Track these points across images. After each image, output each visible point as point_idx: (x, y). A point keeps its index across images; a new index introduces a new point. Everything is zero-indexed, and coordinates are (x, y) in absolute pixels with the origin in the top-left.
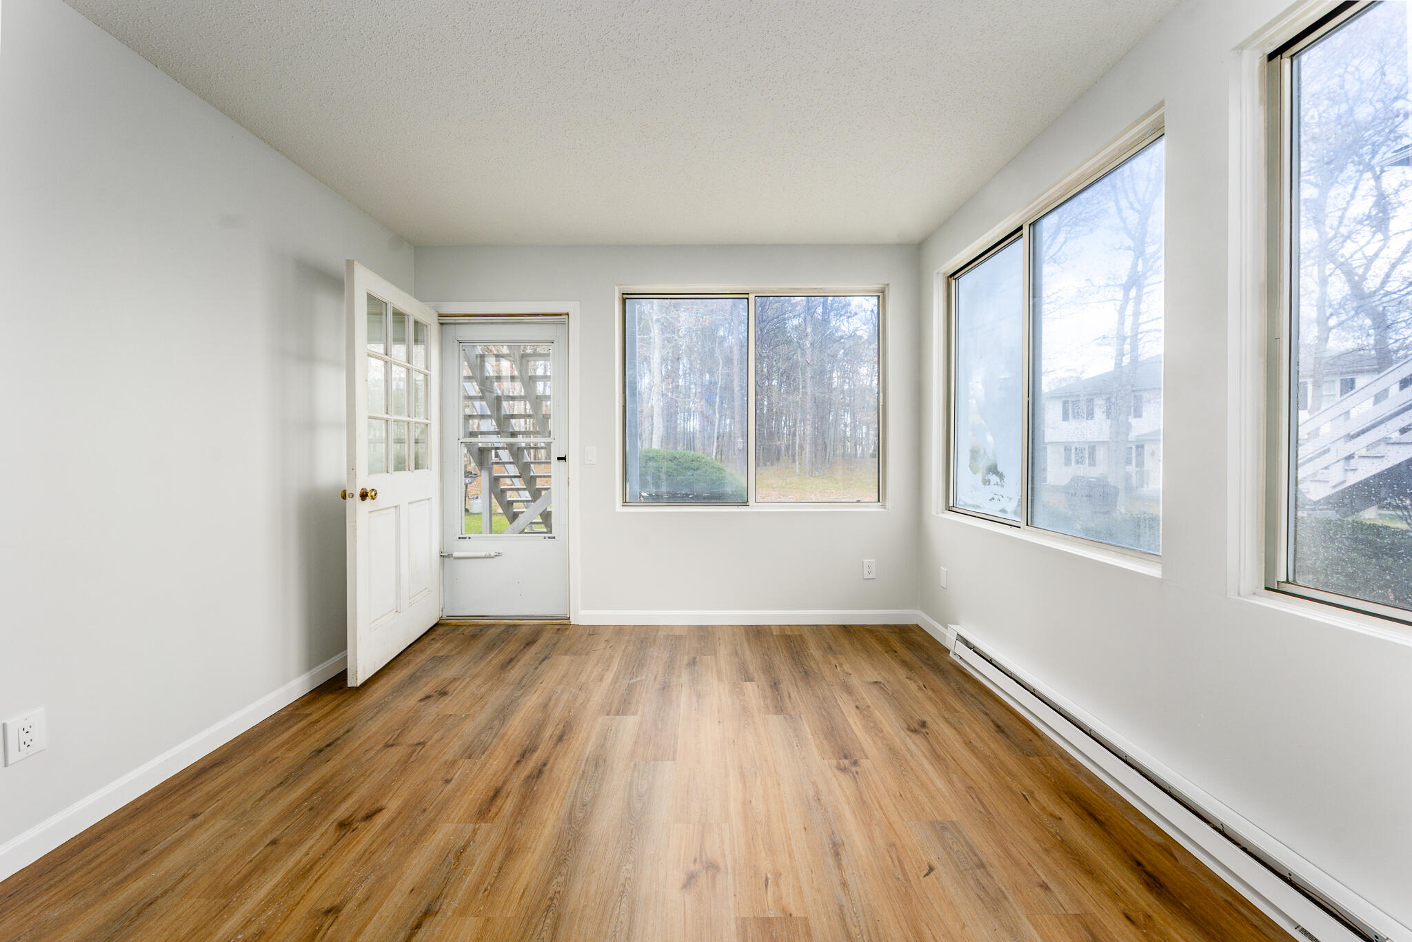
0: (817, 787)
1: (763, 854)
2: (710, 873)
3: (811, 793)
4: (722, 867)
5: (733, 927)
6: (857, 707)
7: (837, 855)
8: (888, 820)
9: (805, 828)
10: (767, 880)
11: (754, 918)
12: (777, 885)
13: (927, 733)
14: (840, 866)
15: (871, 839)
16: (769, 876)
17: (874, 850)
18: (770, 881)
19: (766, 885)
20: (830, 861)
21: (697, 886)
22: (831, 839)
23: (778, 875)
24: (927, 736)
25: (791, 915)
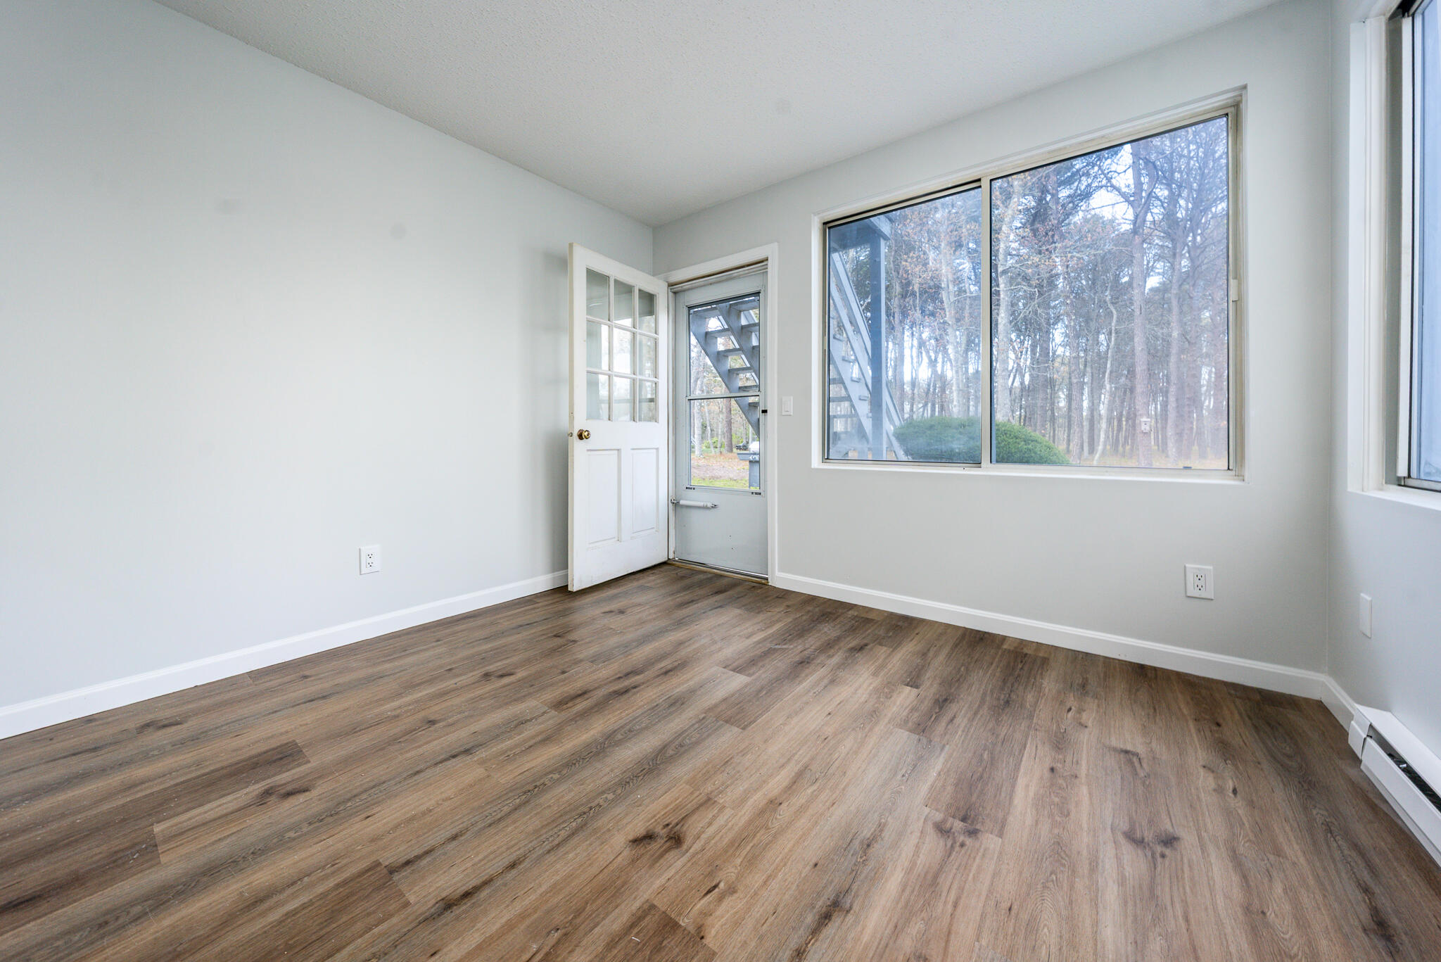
0: (881, 831)
1: (739, 861)
2: (668, 844)
3: (867, 833)
4: (685, 847)
5: (637, 904)
6: (1052, 770)
7: (826, 917)
8: (951, 924)
9: (816, 865)
10: (715, 887)
11: (664, 912)
12: (721, 899)
13: (1163, 856)
14: (815, 932)
15: (897, 930)
16: (722, 885)
17: (887, 946)
18: (717, 890)
19: (709, 892)
20: (810, 919)
21: (646, 848)
22: (837, 896)
23: (732, 890)
24: (1159, 860)
25: (702, 938)
